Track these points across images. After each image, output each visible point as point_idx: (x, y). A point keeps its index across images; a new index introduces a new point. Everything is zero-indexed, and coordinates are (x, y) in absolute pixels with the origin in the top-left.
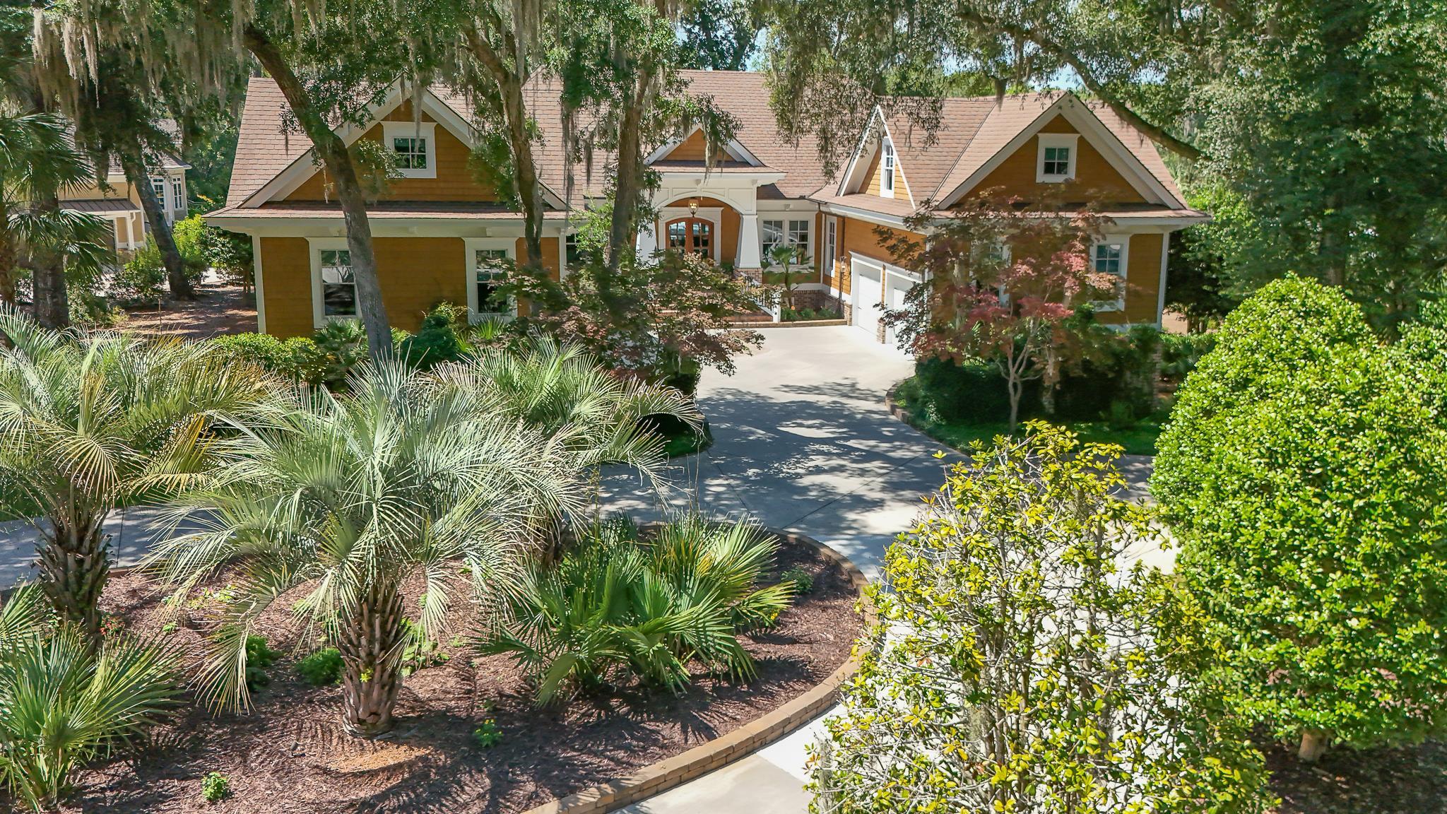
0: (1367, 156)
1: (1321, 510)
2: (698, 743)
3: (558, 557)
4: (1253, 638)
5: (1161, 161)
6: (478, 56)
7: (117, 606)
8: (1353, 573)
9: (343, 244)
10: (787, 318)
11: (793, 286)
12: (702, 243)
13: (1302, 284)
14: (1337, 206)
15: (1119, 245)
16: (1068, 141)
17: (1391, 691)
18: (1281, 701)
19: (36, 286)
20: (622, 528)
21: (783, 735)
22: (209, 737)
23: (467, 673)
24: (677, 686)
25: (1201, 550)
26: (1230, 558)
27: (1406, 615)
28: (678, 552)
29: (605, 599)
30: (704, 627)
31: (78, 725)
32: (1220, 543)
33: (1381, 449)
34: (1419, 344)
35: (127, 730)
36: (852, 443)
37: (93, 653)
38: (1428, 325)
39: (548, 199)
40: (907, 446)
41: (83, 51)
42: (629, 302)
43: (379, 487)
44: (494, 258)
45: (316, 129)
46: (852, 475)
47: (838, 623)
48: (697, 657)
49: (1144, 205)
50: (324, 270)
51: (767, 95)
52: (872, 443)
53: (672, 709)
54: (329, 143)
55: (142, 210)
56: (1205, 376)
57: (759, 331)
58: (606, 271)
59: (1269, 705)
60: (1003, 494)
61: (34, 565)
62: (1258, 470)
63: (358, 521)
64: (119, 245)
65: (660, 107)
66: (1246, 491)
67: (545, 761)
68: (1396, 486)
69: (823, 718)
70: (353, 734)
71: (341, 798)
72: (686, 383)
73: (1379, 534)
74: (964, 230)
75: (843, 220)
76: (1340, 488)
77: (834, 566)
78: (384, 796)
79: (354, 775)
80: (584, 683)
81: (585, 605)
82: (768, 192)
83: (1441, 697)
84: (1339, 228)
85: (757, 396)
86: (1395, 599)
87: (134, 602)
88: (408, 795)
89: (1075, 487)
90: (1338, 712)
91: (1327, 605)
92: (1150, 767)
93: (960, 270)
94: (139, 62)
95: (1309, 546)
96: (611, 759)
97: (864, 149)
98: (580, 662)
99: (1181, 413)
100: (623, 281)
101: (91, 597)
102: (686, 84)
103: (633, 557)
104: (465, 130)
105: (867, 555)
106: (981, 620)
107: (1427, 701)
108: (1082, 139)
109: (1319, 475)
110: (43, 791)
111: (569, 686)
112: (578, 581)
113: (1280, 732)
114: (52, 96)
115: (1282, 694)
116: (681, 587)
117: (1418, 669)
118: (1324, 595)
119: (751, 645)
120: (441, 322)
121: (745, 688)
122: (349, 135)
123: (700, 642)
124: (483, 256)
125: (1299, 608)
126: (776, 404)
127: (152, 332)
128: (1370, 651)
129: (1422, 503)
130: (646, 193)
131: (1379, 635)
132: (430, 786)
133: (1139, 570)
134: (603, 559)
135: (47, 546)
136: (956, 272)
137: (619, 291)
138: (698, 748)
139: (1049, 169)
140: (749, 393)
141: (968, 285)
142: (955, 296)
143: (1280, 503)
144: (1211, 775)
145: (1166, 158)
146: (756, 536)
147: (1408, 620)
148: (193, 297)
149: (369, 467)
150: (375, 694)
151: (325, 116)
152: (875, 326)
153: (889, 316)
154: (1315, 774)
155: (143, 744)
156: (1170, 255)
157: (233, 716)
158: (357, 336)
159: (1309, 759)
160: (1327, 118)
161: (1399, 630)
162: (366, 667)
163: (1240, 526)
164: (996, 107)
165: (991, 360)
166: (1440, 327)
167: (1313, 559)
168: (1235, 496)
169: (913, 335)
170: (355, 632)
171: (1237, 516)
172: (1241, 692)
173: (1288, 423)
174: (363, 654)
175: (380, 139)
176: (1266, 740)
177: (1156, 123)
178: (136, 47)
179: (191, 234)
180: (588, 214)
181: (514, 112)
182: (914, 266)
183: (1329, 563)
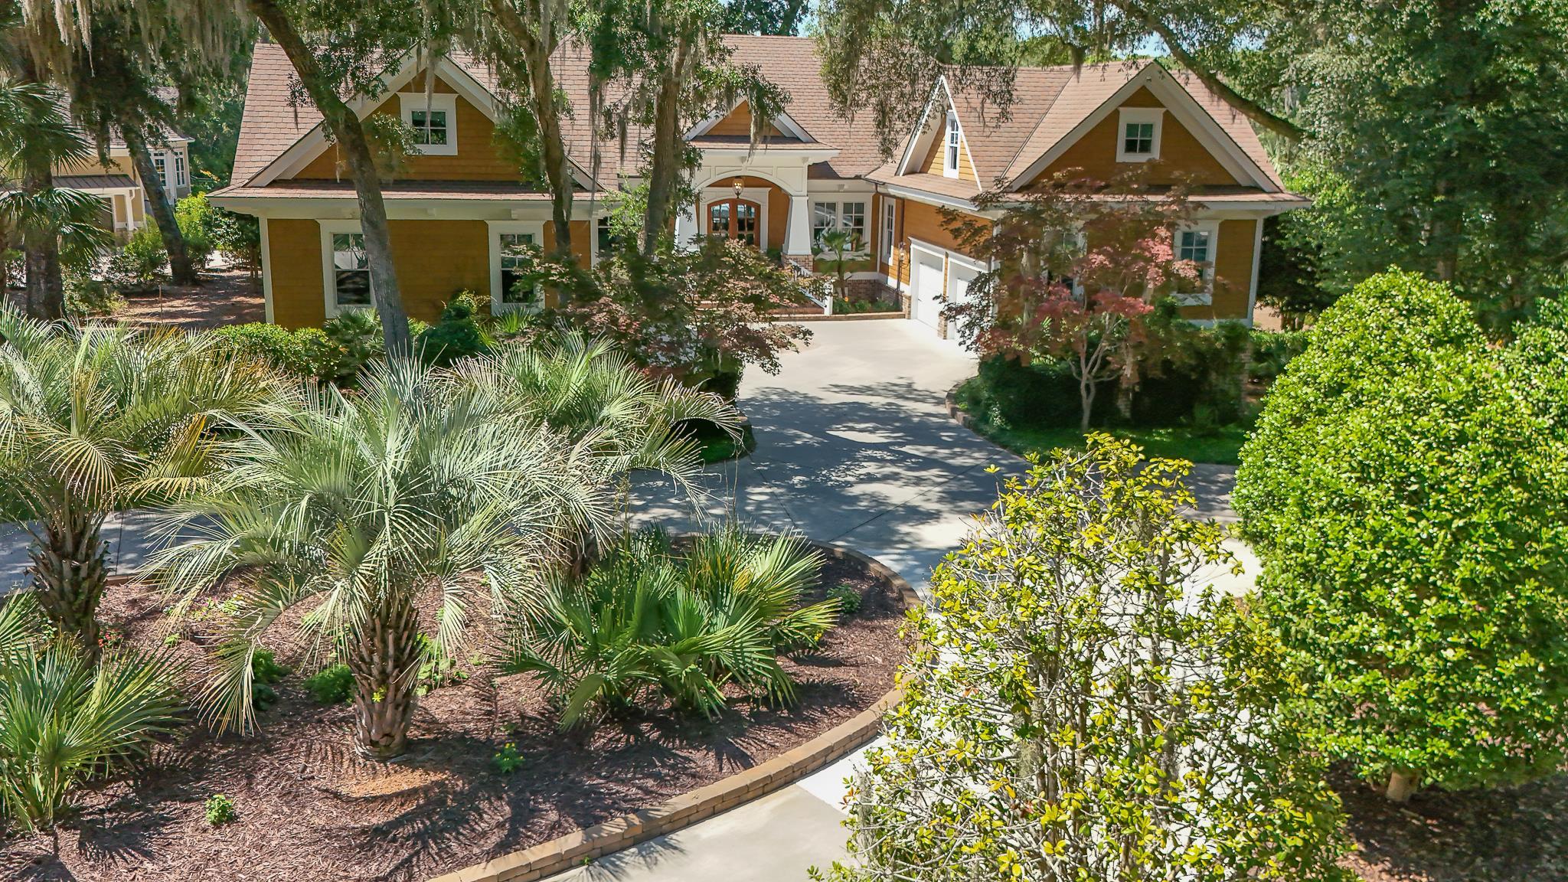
0: (1484, 137)
1: (1416, 531)
2: (733, 772)
3: (585, 570)
4: (1338, 668)
5: (1256, 138)
6: (502, 22)
7: (117, 616)
8: (1450, 599)
9: (356, 227)
10: (839, 310)
11: (847, 275)
12: (746, 227)
13: (1405, 279)
14: (1449, 192)
15: (1208, 230)
16: (1153, 116)
17: (1488, 728)
18: (1367, 736)
19: (29, 269)
20: (654, 540)
21: (825, 765)
22: (213, 757)
23: (487, 693)
24: (711, 710)
25: (1284, 572)
26: (1315, 581)
27: (1508, 646)
28: (714, 566)
29: (635, 616)
30: (742, 648)
31: (75, 743)
32: (1305, 565)
33: (1484, 465)
34: (1535, 346)
35: (127, 748)
36: (907, 449)
37: (90, 666)
38: (1547, 324)
39: (578, 178)
40: (968, 452)
41: (76, 14)
42: (666, 293)
43: (392, 494)
44: (520, 243)
45: (327, 101)
46: (906, 484)
47: (887, 645)
48: (734, 679)
49: (1236, 188)
50: (337, 254)
51: (818, 63)
52: (930, 449)
53: (706, 735)
54: (341, 117)
55: (141, 187)
56: (1295, 379)
57: (807, 325)
58: (641, 259)
59: (1353, 741)
60: (1059, 513)
61: (27, 572)
62: (1348, 486)
63: (370, 531)
64: (117, 225)
65: (701, 77)
66: (1335, 508)
67: (569, 788)
68: (1500, 505)
69: (864, 749)
70: (366, 756)
71: (352, 824)
72: (725, 383)
73: (1479, 557)
74: (1035, 215)
75: (903, 202)
76: (1438, 506)
77: (884, 582)
78: (398, 823)
79: (366, 800)
80: (612, 705)
81: (614, 622)
82: (820, 171)
83: (1544, 736)
84: (1450, 218)
85: (805, 396)
86: (1496, 629)
87: (134, 612)
88: (423, 823)
89: (1138, 507)
90: (1429, 750)
91: (1421, 633)
92: (1215, 808)
93: (1029, 259)
94: (136, 26)
95: (1402, 569)
96: (639, 788)
97: (927, 124)
98: (608, 683)
99: (1268, 420)
100: (660, 271)
101: (88, 608)
102: (730, 52)
103: (665, 572)
104: (488, 103)
105: (920, 571)
106: (1033, 648)
107: (1529, 740)
108: (1167, 115)
109: (1415, 492)
110: (38, 811)
111: (596, 708)
112: (606, 597)
113: (1365, 771)
114: (46, 65)
115: (1368, 730)
116: (716, 604)
117: (1519, 705)
118: (1417, 623)
119: (793, 667)
120: (462, 313)
121: (785, 713)
122: (363, 108)
123: (737, 664)
124: (506, 241)
125: (1389, 637)
126: (825, 406)
127: (153, 320)
128: (1466, 684)
129: (1529, 524)
130: (685, 174)
131: (1477, 667)
132: (446, 813)
133: (1210, 595)
134: (633, 571)
135: (41, 552)
136: (1024, 260)
137: (655, 279)
138: (733, 777)
139: (1131, 147)
140: (796, 393)
141: (1037, 277)
142: (1022, 288)
143: (1371, 522)
144: (1281, 817)
145: (1262, 135)
146: (800, 550)
147: (1511, 651)
148: (197, 282)
149: (380, 474)
150: (389, 714)
151: (337, 87)
152: (936, 320)
153: (950, 309)
154: (1404, 817)
155: (142, 763)
156: (1264, 244)
157: (238, 736)
158: (372, 328)
159: (1399, 799)
160: (1440, 95)
161: (1500, 662)
162: (380, 686)
163: (1327, 546)
164: (1074, 79)
165: (1062, 359)
166: (1559, 327)
167: (1405, 584)
168: (1322, 513)
169: (976, 331)
170: (367, 648)
171: (1324, 534)
172: (1323, 727)
173: (1383, 435)
174: (375, 672)
175: (397, 112)
176: (1350, 778)
177: (1250, 97)
178: (133, 11)
179: (194, 213)
180: (622, 195)
181: (541, 84)
182: (979, 254)
183: (1424, 588)
